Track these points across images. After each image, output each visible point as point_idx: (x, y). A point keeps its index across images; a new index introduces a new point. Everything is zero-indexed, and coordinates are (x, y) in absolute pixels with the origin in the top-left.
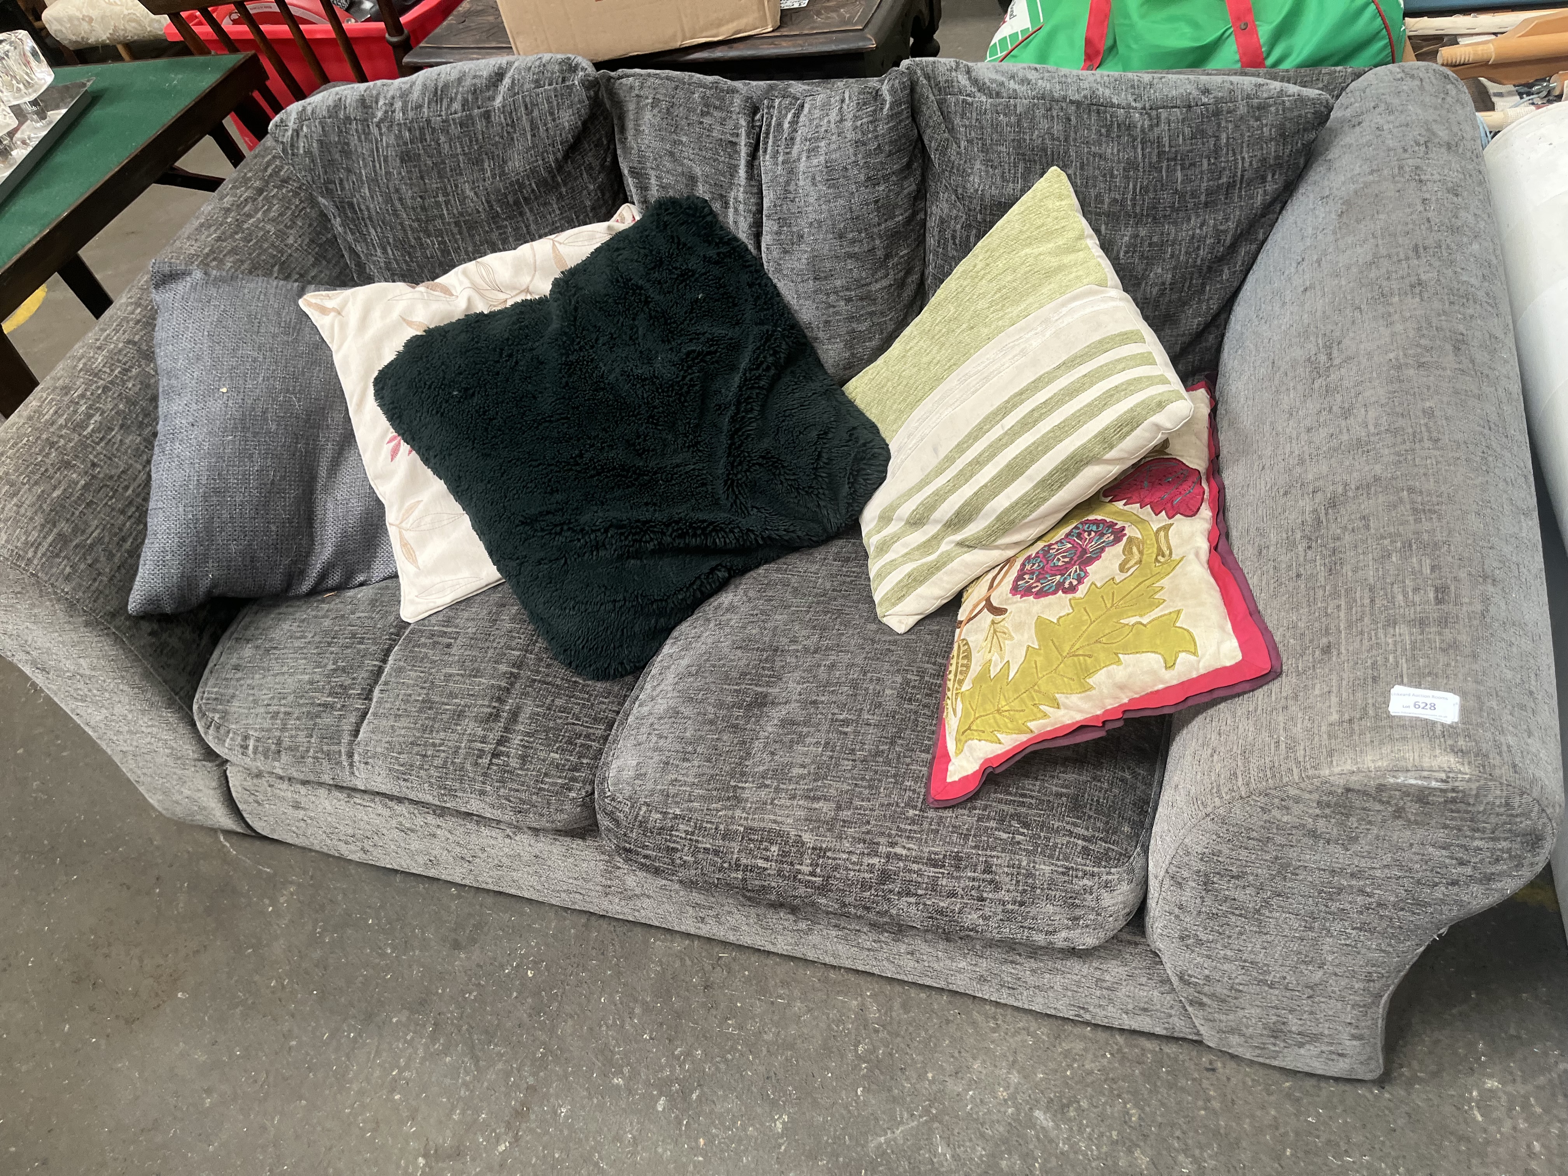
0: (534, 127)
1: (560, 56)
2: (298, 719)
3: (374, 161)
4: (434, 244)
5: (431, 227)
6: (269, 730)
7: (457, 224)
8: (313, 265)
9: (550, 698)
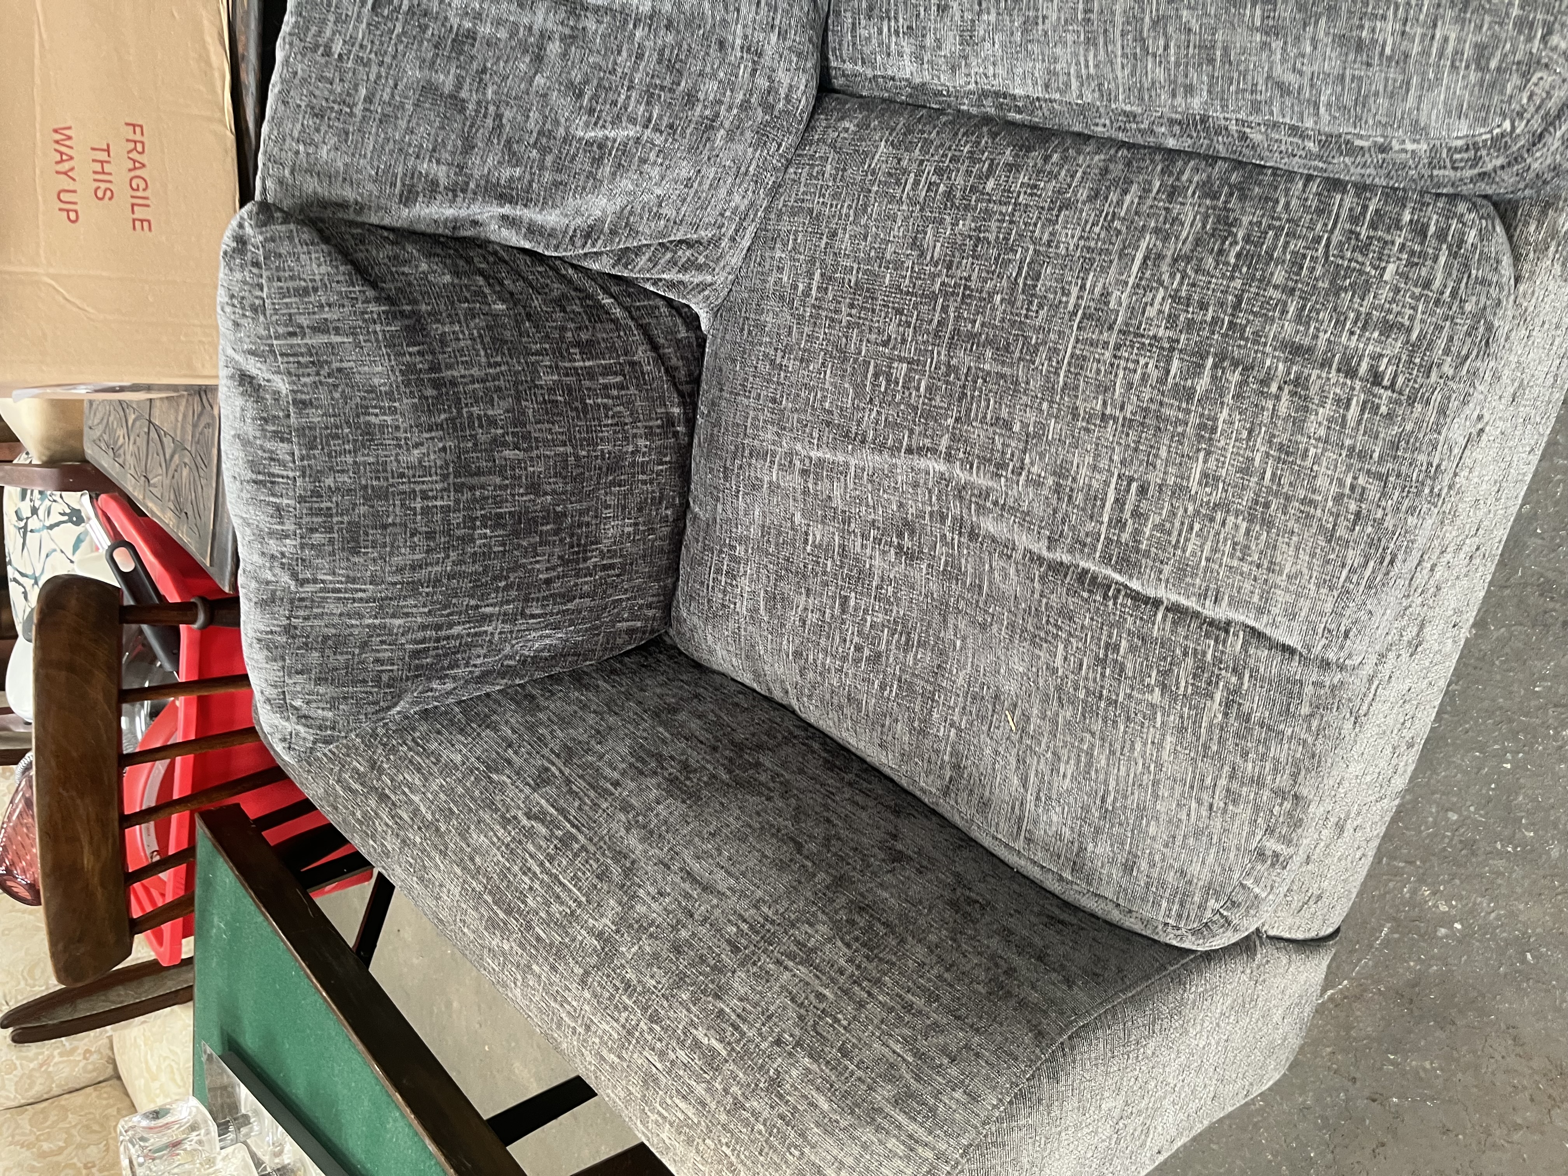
0: (321, 328)
1: (222, 272)
2: (1245, 755)
3: (354, 600)
4: (485, 536)
5: (460, 532)
6: (1257, 809)
7: (459, 488)
8: (496, 730)
9: (1271, 292)
